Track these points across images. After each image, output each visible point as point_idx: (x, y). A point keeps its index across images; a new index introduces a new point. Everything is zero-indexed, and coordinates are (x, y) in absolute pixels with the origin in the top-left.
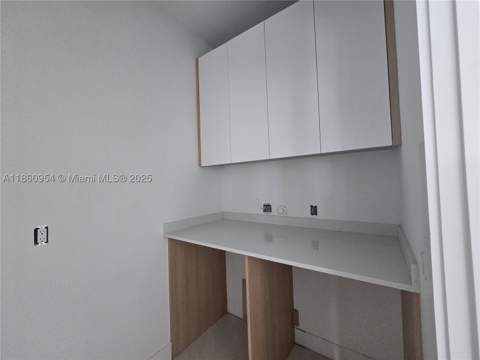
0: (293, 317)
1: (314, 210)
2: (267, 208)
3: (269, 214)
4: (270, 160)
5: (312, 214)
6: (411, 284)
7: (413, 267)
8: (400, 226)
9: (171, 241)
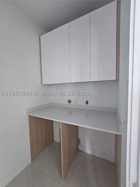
0: (78, 141)
1: (87, 103)
2: (70, 101)
3: (70, 104)
4: (71, 83)
5: (86, 104)
6: (119, 132)
7: (120, 126)
8: (116, 109)
9: (29, 116)
